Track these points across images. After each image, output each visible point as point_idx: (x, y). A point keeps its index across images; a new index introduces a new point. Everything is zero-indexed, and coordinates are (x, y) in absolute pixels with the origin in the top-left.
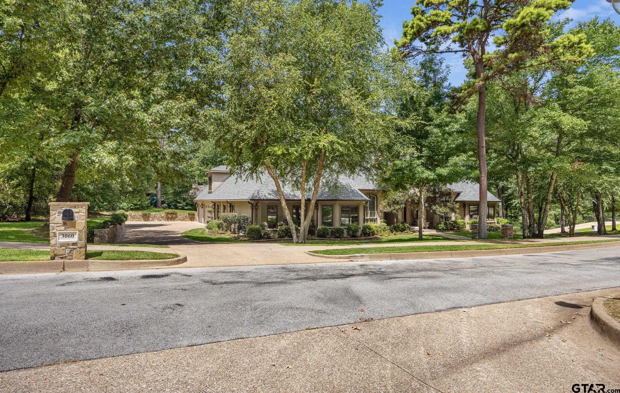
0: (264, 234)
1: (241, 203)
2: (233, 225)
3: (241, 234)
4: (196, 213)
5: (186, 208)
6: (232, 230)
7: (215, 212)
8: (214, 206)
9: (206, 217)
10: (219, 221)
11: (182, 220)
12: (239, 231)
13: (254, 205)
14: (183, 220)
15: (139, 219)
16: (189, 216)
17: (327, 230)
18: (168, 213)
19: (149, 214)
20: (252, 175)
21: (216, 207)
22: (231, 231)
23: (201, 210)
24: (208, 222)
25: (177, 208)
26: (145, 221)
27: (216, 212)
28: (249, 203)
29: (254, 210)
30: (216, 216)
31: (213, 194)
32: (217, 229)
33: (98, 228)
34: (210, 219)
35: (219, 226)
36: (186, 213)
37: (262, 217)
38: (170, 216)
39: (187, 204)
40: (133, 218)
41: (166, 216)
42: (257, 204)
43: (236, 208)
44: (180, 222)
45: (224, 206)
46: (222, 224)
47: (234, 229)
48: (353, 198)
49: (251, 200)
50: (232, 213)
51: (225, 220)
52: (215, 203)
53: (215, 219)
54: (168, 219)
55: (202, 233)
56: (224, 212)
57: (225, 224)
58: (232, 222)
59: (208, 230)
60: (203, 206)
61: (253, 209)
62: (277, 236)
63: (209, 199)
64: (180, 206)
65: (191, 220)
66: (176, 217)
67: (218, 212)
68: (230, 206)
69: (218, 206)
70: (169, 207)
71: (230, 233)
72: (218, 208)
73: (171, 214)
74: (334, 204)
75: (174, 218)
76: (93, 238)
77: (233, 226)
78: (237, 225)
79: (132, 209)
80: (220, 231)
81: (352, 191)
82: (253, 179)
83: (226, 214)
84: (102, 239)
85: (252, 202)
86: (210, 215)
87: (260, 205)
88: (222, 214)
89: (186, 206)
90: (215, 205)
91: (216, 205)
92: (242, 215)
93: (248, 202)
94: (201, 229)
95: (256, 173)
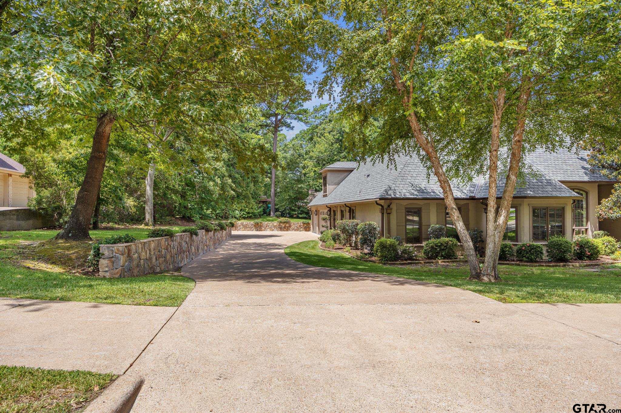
0: (402, 252)
1: (365, 205)
2: (354, 236)
3: (366, 251)
4: (310, 222)
5: (300, 216)
6: (353, 245)
7: (330, 220)
8: (329, 213)
9: (321, 226)
10: (336, 232)
11: (295, 230)
12: (362, 247)
13: (385, 207)
14: (297, 230)
15: (251, 229)
16: (303, 225)
17: (511, 248)
18: (281, 222)
19: (261, 223)
20: (382, 156)
21: (332, 213)
22: (351, 246)
23: (315, 218)
24: (322, 233)
25: (292, 217)
26: (257, 230)
27: (332, 220)
28: (377, 204)
29: (385, 215)
30: (332, 224)
31: (329, 197)
32: (332, 242)
33: (107, 243)
34: (324, 229)
35: (335, 238)
36: (301, 221)
37: (397, 226)
38: (283, 226)
39: (302, 212)
40: (245, 227)
41: (279, 225)
42: (389, 206)
43: (358, 214)
44: (293, 232)
45: (342, 211)
46: (338, 235)
47: (355, 242)
48: (555, 194)
49: (380, 199)
50: (352, 221)
51: (344, 230)
52: (330, 209)
53: (331, 229)
54: (281, 229)
55: (313, 248)
56: (342, 219)
57: (342, 236)
58: (353, 233)
59: (321, 243)
60: (317, 213)
61: (383, 214)
62: (421, 255)
63: (324, 203)
64: (295, 214)
65: (306, 231)
66: (290, 226)
67: (334, 220)
68: (350, 211)
69: (334, 211)
70: (283, 215)
71: (350, 248)
72: (335, 215)
73: (284, 222)
74: (520, 205)
75: (288, 227)
76: (98, 261)
77: (354, 239)
78: (360, 237)
79: (244, 218)
80: (337, 246)
81: (549, 183)
82: (382, 162)
83: (344, 221)
84: (113, 262)
85: (382, 202)
86: (324, 224)
87: (394, 207)
88: (339, 222)
89: (301, 214)
90: (330, 210)
91: (332, 210)
92: (368, 222)
93: (376, 202)
94: (313, 241)
95: (389, 152)
